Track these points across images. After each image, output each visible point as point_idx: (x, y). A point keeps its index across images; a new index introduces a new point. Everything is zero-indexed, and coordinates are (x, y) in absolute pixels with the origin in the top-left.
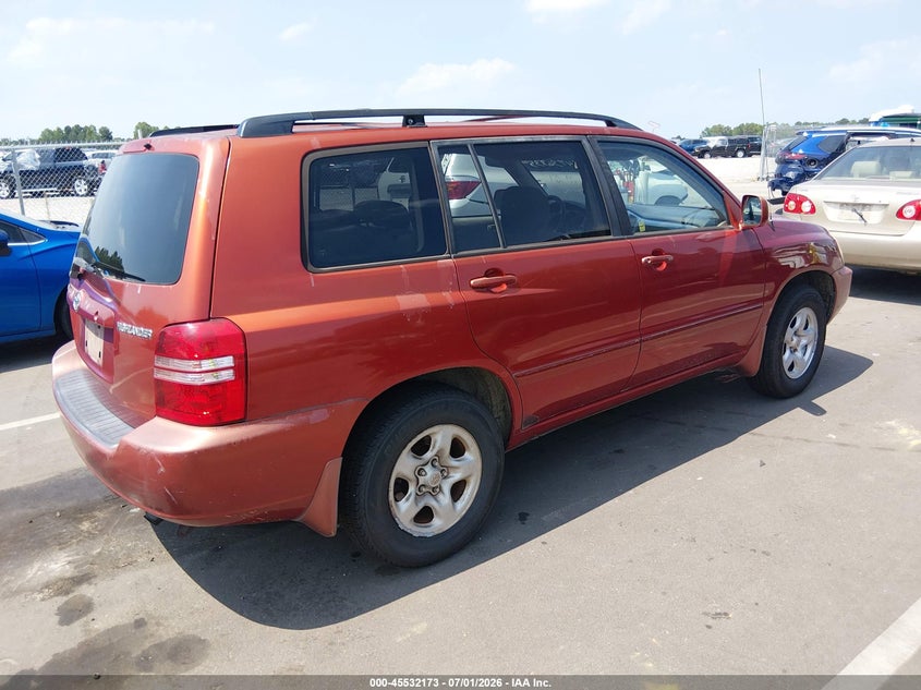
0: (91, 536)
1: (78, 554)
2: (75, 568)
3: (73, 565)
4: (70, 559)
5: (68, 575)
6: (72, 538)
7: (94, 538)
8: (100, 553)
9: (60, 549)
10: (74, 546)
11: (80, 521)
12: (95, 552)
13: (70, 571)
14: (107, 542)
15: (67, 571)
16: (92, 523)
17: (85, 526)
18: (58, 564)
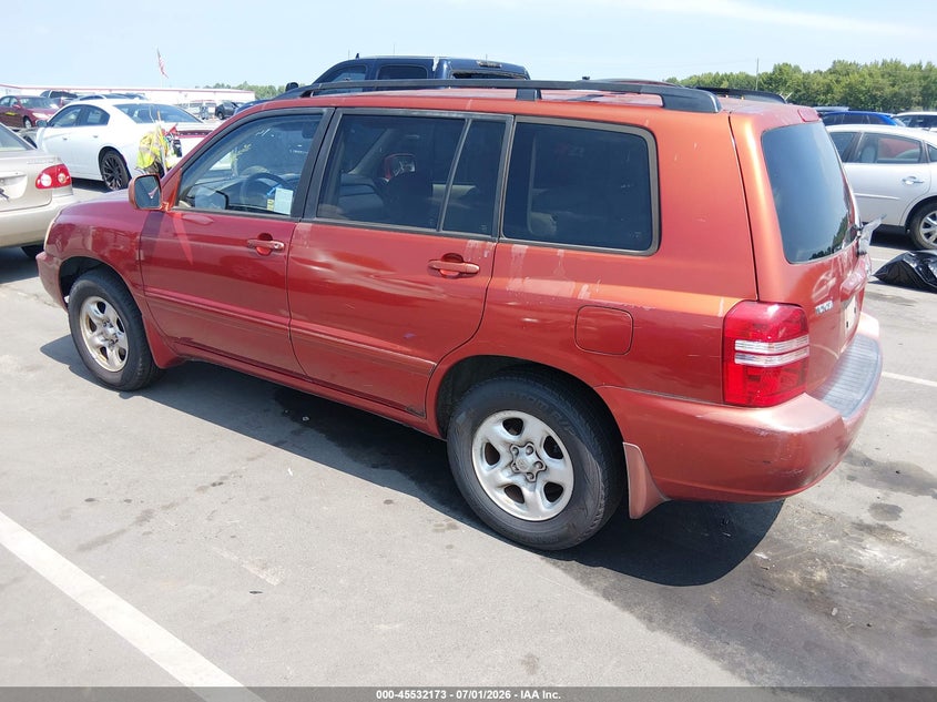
0: (825, 559)
1: (852, 551)
2: (862, 541)
3: (863, 544)
4: (860, 552)
5: (872, 539)
6: (843, 571)
7: (825, 556)
8: (833, 538)
9: (862, 567)
10: (848, 561)
11: (820, 586)
12: (836, 542)
13: (869, 541)
14: (816, 544)
15: (871, 542)
16: (811, 574)
17: (820, 575)
18: (874, 554)
